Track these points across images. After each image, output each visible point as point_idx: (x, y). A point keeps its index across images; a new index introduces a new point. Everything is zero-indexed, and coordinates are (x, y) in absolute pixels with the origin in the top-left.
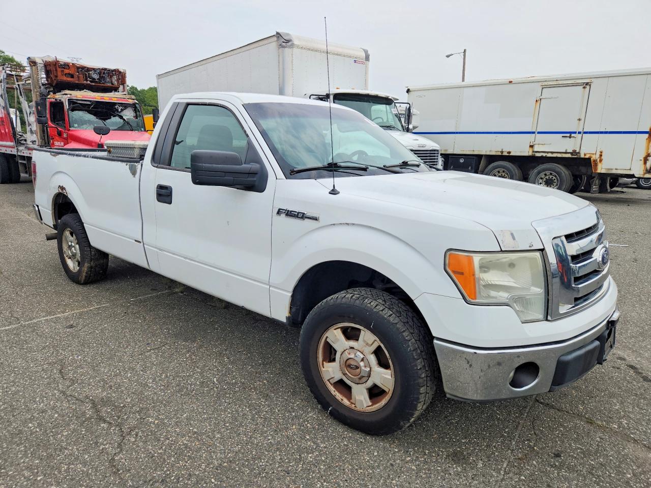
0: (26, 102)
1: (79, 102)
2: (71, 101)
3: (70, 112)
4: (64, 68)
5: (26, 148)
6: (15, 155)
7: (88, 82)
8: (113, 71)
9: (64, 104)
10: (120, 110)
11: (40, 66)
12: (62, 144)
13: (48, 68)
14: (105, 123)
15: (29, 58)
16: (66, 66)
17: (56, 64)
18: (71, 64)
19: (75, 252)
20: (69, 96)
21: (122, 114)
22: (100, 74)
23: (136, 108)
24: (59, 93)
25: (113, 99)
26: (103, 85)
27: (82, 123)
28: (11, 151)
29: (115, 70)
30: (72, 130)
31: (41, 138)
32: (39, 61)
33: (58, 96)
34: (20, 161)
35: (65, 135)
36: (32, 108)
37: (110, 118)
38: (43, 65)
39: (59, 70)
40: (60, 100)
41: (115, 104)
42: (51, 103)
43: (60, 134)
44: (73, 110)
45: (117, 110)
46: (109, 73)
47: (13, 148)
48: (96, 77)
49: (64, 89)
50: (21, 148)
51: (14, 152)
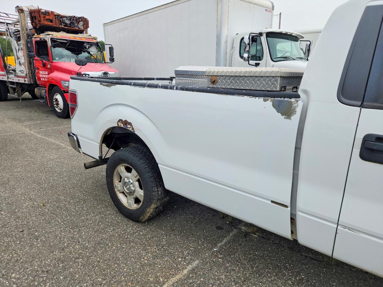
0: (16, 42)
1: (58, 41)
2: (53, 40)
3: (52, 48)
4: (45, 15)
5: (15, 76)
6: (6, 81)
7: (63, 26)
8: (79, 18)
9: (48, 42)
10: (87, 47)
11: (27, 13)
12: (47, 73)
13: (33, 15)
14: (78, 57)
15: (18, 6)
16: (47, 13)
17: (39, 11)
18: (50, 12)
19: (133, 189)
20: (51, 36)
21: (89, 50)
22: (70, 19)
23: (98, 46)
24: (42, 34)
25: (83, 39)
26: (72, 28)
27: (62, 57)
28: (3, 78)
29: (81, 18)
30: (54, 62)
31: (28, 69)
32: (25, 9)
33: (42, 36)
34: (10, 86)
35: (49, 66)
36: (20, 45)
37: (81, 53)
38: (29, 12)
39: (42, 16)
40: (44, 39)
41: (84, 42)
42: (36, 42)
43: (45, 66)
44: (54, 47)
45: (86, 48)
46: (77, 19)
47: (5, 76)
48: (68, 22)
49: (47, 31)
50: (10, 76)
51: (5, 79)
